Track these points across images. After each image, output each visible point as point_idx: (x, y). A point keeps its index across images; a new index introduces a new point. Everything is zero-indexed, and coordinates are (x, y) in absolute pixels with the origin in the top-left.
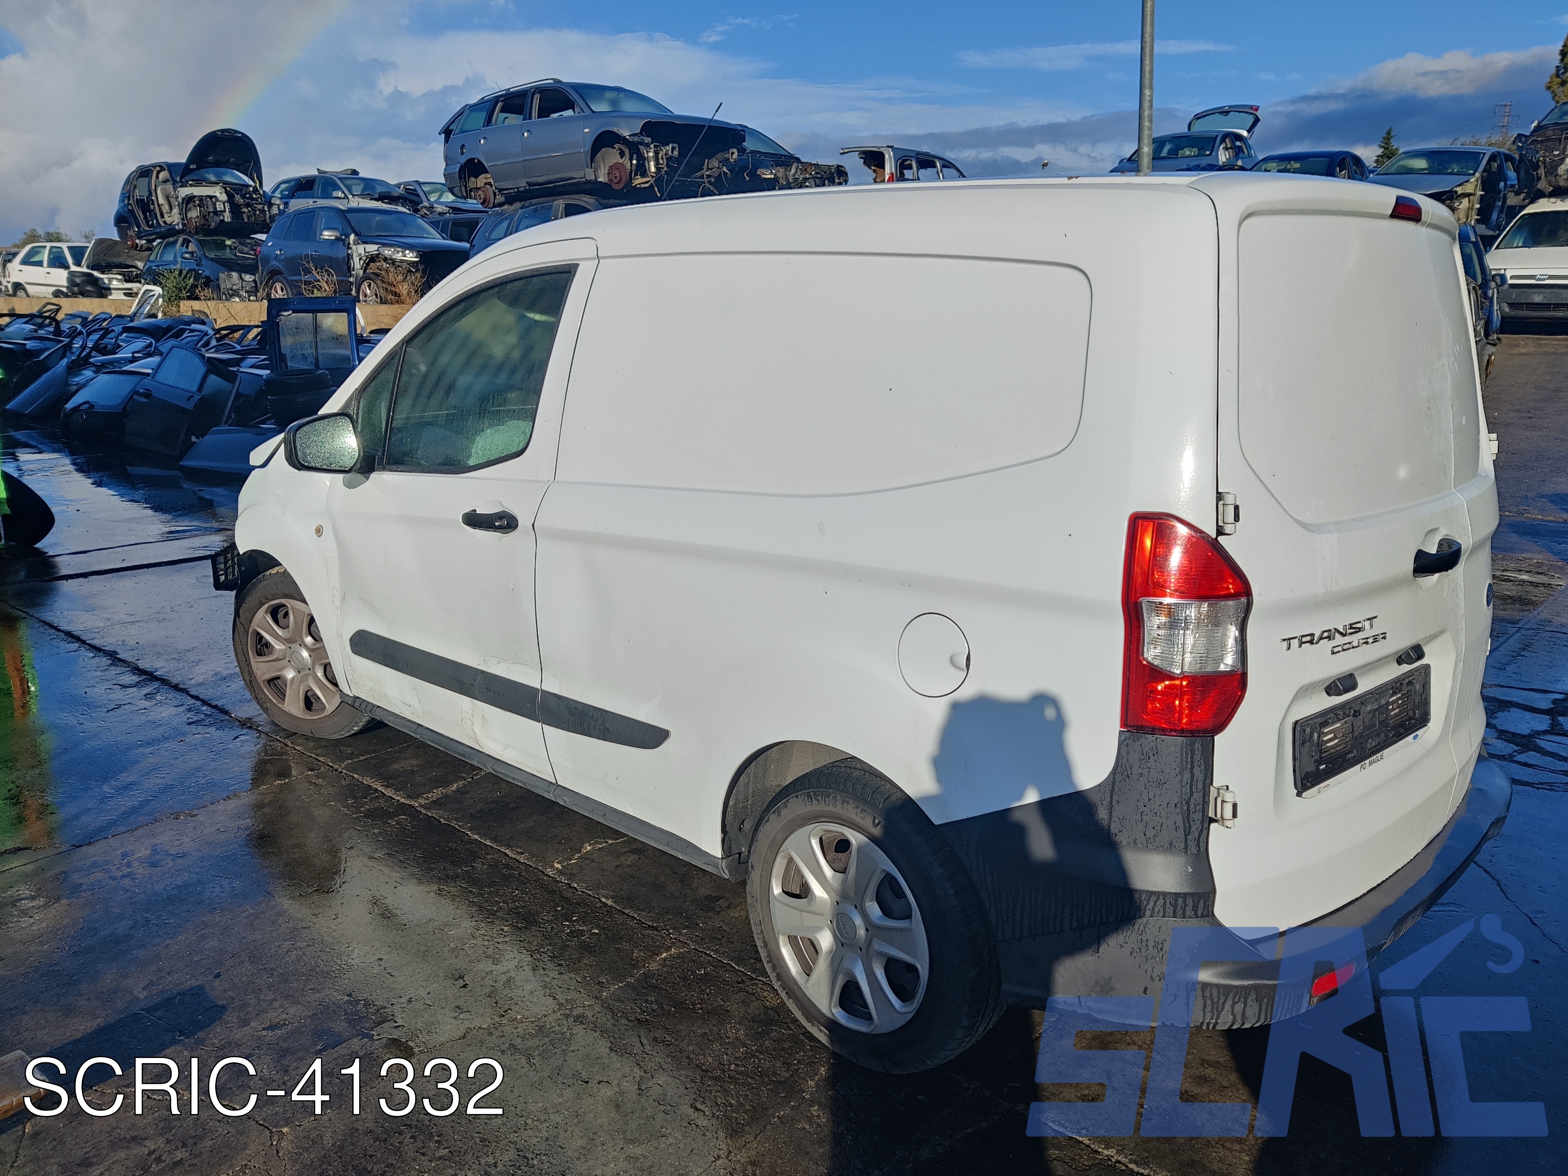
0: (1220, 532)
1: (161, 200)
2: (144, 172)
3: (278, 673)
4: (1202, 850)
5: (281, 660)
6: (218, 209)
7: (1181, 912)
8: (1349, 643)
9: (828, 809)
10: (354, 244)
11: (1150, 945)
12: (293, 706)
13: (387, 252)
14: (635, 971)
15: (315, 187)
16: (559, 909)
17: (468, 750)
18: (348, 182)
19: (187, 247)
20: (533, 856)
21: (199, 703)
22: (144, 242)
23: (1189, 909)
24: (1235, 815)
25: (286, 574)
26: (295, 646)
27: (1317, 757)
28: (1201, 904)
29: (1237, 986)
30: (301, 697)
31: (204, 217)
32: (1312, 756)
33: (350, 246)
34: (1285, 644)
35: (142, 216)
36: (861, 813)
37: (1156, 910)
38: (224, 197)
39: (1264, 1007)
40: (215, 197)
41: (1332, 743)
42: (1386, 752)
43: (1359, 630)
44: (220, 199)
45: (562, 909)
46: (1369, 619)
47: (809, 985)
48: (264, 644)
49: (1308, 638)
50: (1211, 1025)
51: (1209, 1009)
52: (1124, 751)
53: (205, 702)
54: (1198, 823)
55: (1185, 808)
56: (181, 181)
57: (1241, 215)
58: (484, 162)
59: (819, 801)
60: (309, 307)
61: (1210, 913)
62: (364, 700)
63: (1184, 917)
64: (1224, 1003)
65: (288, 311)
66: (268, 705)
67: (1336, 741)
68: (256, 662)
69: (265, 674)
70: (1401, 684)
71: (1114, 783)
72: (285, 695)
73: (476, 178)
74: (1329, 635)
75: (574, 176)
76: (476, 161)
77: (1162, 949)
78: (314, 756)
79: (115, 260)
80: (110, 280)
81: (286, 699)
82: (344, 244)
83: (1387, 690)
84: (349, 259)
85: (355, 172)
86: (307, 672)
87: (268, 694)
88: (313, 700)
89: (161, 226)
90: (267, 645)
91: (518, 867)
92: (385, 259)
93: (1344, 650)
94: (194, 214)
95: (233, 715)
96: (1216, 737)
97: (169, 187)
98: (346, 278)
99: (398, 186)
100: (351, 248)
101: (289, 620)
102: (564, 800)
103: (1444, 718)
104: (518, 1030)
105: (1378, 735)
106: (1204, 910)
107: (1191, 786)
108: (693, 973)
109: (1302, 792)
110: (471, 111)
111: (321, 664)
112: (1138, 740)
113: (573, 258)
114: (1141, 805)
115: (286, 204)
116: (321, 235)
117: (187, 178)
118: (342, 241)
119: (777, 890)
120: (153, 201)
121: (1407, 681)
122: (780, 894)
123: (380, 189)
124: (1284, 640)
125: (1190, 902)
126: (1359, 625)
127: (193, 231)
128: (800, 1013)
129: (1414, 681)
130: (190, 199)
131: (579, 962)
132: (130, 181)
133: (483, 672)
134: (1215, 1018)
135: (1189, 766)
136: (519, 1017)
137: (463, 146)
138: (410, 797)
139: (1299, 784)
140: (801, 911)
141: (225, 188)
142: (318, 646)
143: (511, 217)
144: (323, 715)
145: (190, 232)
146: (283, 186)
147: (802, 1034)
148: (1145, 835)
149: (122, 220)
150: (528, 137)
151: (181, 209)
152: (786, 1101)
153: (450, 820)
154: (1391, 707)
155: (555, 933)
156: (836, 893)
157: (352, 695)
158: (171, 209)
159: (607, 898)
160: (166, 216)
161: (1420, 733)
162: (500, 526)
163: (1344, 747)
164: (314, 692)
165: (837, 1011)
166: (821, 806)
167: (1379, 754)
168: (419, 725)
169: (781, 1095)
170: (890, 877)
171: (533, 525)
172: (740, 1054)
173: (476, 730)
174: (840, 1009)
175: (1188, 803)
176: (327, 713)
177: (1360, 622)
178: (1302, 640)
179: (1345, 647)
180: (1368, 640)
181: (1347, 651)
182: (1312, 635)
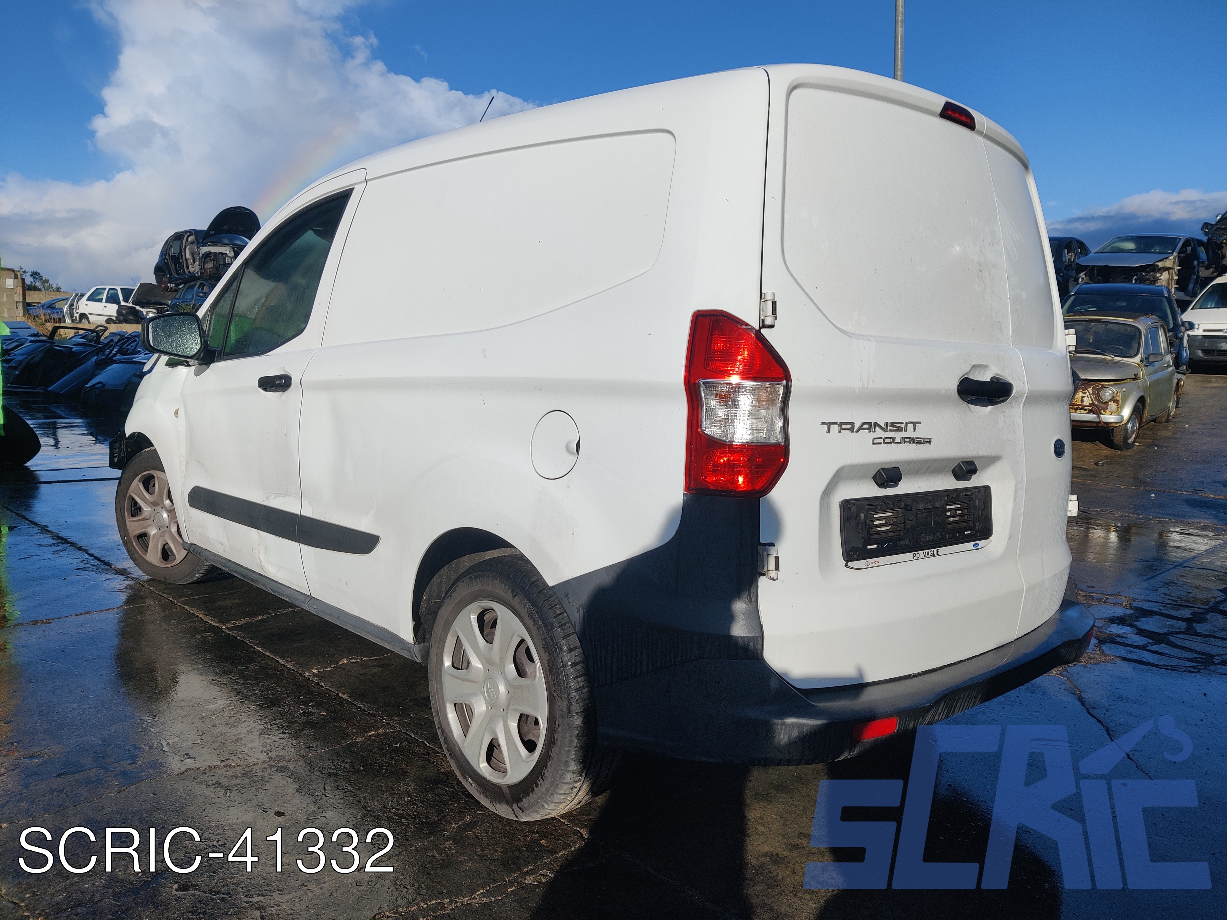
0: (763, 325)
1: (188, 256)
2: (178, 237)
3: (144, 530)
4: (753, 600)
5: (147, 519)
6: (227, 262)
7: (733, 654)
8: (891, 438)
9: (483, 588)
11: (709, 683)
12: (153, 556)
14: (343, 741)
16: (302, 697)
17: (257, 576)
19: (202, 289)
20: (298, 664)
21: (91, 558)
22: (174, 285)
25: (156, 453)
26: (158, 508)
27: (866, 536)
28: (751, 647)
30: (159, 550)
31: (217, 268)
32: (860, 533)
34: (825, 427)
35: (174, 267)
36: (505, 586)
37: (713, 652)
38: (232, 254)
40: (226, 254)
41: (883, 529)
42: (942, 550)
43: (900, 430)
44: (229, 255)
45: (304, 698)
46: (911, 423)
47: (466, 744)
48: (138, 508)
49: (849, 426)
53: (96, 558)
54: (748, 574)
55: (736, 560)
56: (202, 242)
57: (790, 85)
59: (477, 583)
61: (760, 656)
62: (196, 546)
63: (737, 660)
66: (136, 556)
67: (887, 528)
68: (130, 521)
69: (135, 530)
70: (958, 495)
71: (680, 540)
72: (148, 547)
74: (871, 427)
78: (160, 594)
79: (153, 300)
80: (148, 312)
81: (149, 551)
83: (942, 496)
86: (165, 529)
87: (136, 547)
88: (169, 553)
89: (186, 274)
90: (140, 509)
91: (283, 670)
93: (885, 443)
94: (209, 265)
95: (113, 567)
97: (195, 247)
101: (155, 488)
102: (314, 608)
103: (1007, 537)
104: (228, 773)
105: (934, 533)
106: (753, 653)
107: (741, 540)
108: (390, 746)
109: (850, 563)
111: (175, 523)
112: (698, 501)
113: (351, 184)
117: (208, 240)
119: (447, 663)
120: (182, 256)
121: (965, 494)
122: (448, 666)
124: (823, 423)
126: (903, 426)
127: (207, 278)
128: (459, 771)
129: (974, 497)
130: (208, 255)
131: (300, 732)
132: (168, 245)
133: (265, 507)
135: (739, 523)
136: (233, 764)
138: (221, 622)
139: (847, 553)
140: (463, 680)
141: (233, 248)
142: (173, 508)
144: (174, 564)
145: (205, 278)
147: (462, 792)
148: (704, 586)
149: (159, 270)
151: (200, 263)
152: (427, 836)
153: (244, 638)
154: (948, 514)
155: (290, 713)
156: (487, 661)
157: (189, 542)
158: (194, 262)
159: (344, 694)
160: (190, 267)
161: (981, 543)
162: (279, 384)
163: (894, 534)
164: (169, 545)
165: (485, 767)
166: (478, 586)
167: (935, 550)
168: (230, 561)
169: (425, 832)
170: (522, 641)
171: (301, 380)
172: (403, 802)
173: (262, 558)
174: (486, 764)
175: (739, 556)
176: (177, 562)
177: (902, 423)
178: (841, 426)
179: (887, 441)
180: (912, 441)
181: (889, 445)
182: (852, 424)
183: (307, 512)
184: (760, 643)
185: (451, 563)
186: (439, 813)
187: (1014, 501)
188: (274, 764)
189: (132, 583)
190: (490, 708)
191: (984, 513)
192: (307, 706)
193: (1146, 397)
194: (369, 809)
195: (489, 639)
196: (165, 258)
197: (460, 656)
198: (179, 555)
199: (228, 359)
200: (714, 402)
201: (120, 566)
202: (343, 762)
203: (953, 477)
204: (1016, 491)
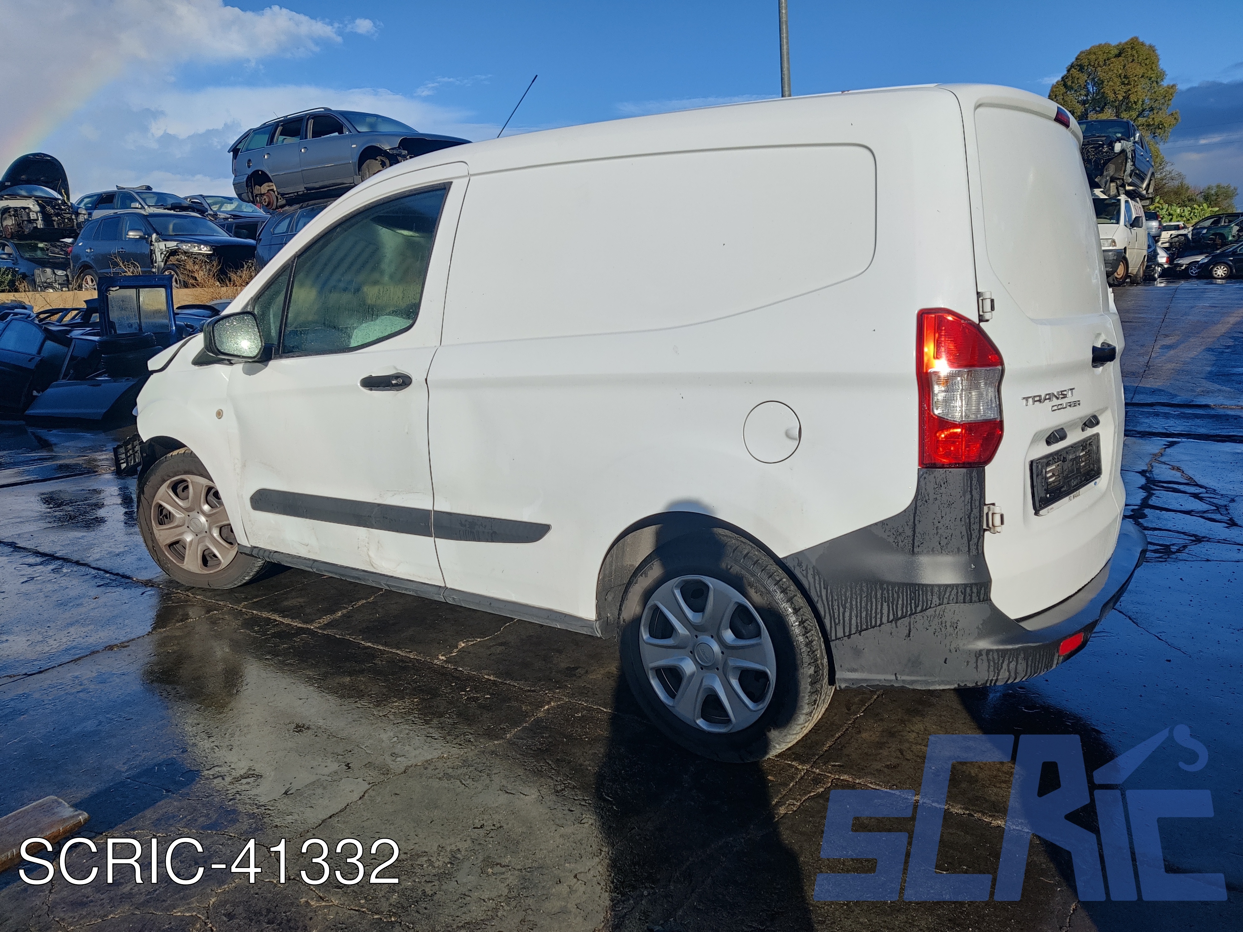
0: (981, 319)
3: (178, 538)
4: (980, 552)
5: (181, 526)
6: (32, 218)
7: (969, 597)
8: (1061, 405)
9: (687, 564)
10: (156, 241)
11: (948, 625)
12: (191, 564)
13: (185, 247)
14: (527, 719)
15: (115, 200)
16: (454, 684)
17: (362, 573)
18: (144, 196)
20: (420, 653)
21: (102, 572)
23: (974, 595)
24: (1002, 523)
26: (193, 514)
27: (1045, 487)
28: (982, 591)
29: (1011, 650)
30: (199, 555)
31: (19, 224)
32: (1040, 486)
33: (153, 243)
34: (1025, 400)
37: (951, 598)
38: (36, 208)
39: (1030, 663)
40: (28, 208)
41: (1051, 479)
42: (1083, 490)
43: (1065, 396)
44: (33, 210)
45: (456, 685)
46: (1070, 389)
47: (675, 704)
48: (166, 515)
49: (1038, 398)
50: (993, 682)
51: (992, 668)
52: (923, 483)
53: (106, 572)
54: (977, 531)
55: (968, 521)
57: (974, 106)
58: (268, 173)
60: (132, 284)
61: (988, 598)
62: (261, 549)
63: (971, 602)
64: (1003, 662)
65: (116, 287)
66: (169, 565)
67: (1054, 478)
68: (158, 530)
69: (166, 539)
70: (1086, 444)
71: (916, 508)
72: (184, 556)
73: (261, 186)
74: (1050, 397)
75: (345, 182)
76: (260, 172)
77: (956, 628)
78: (214, 601)
81: (186, 559)
82: (147, 242)
83: (1078, 447)
84: (151, 254)
85: (149, 188)
86: (204, 534)
87: (169, 556)
88: (208, 558)
90: (170, 515)
91: (410, 661)
92: (185, 253)
93: (1059, 409)
94: (9, 222)
95: (134, 579)
96: (986, 467)
98: (149, 269)
99: (186, 198)
100: (154, 245)
101: (188, 492)
102: (453, 598)
103: (1108, 474)
104: (447, 764)
105: (1077, 477)
106: (984, 596)
107: (971, 503)
109: (1039, 511)
110: (255, 134)
111: (217, 527)
112: (933, 473)
113: (446, 177)
114: (936, 522)
115: (90, 214)
116: (127, 235)
118: (145, 239)
119: (646, 635)
121: (1089, 442)
122: (648, 638)
123: (170, 201)
124: (1024, 398)
125: (975, 590)
126: (1065, 393)
127: (9, 237)
129: (1093, 443)
130: (6, 210)
131: (481, 716)
133: (379, 505)
134: (996, 675)
135: (969, 490)
136: (445, 756)
137: (250, 160)
138: (305, 622)
139: (1037, 505)
140: (667, 647)
141: (36, 201)
143: (291, 216)
144: (219, 569)
145: (6, 237)
146: (86, 200)
148: (940, 544)
150: (305, 152)
153: (342, 635)
154: (1079, 459)
156: (695, 628)
157: (250, 546)
159: (488, 675)
161: (1097, 480)
163: (1058, 483)
164: (211, 550)
165: (700, 722)
167: (1077, 491)
168: (315, 561)
170: (741, 607)
171: (426, 380)
173: (372, 554)
174: (701, 719)
175: (969, 517)
176: (223, 566)
177: (1065, 391)
178: (1034, 399)
179: (1059, 407)
180: (1071, 404)
182: (1040, 396)
183: (443, 506)
184: (988, 586)
188: (483, 749)
191: (1097, 457)
195: (698, 609)
198: (225, 558)
199: (293, 357)
201: (144, 576)
202: (543, 738)
203: (1081, 431)
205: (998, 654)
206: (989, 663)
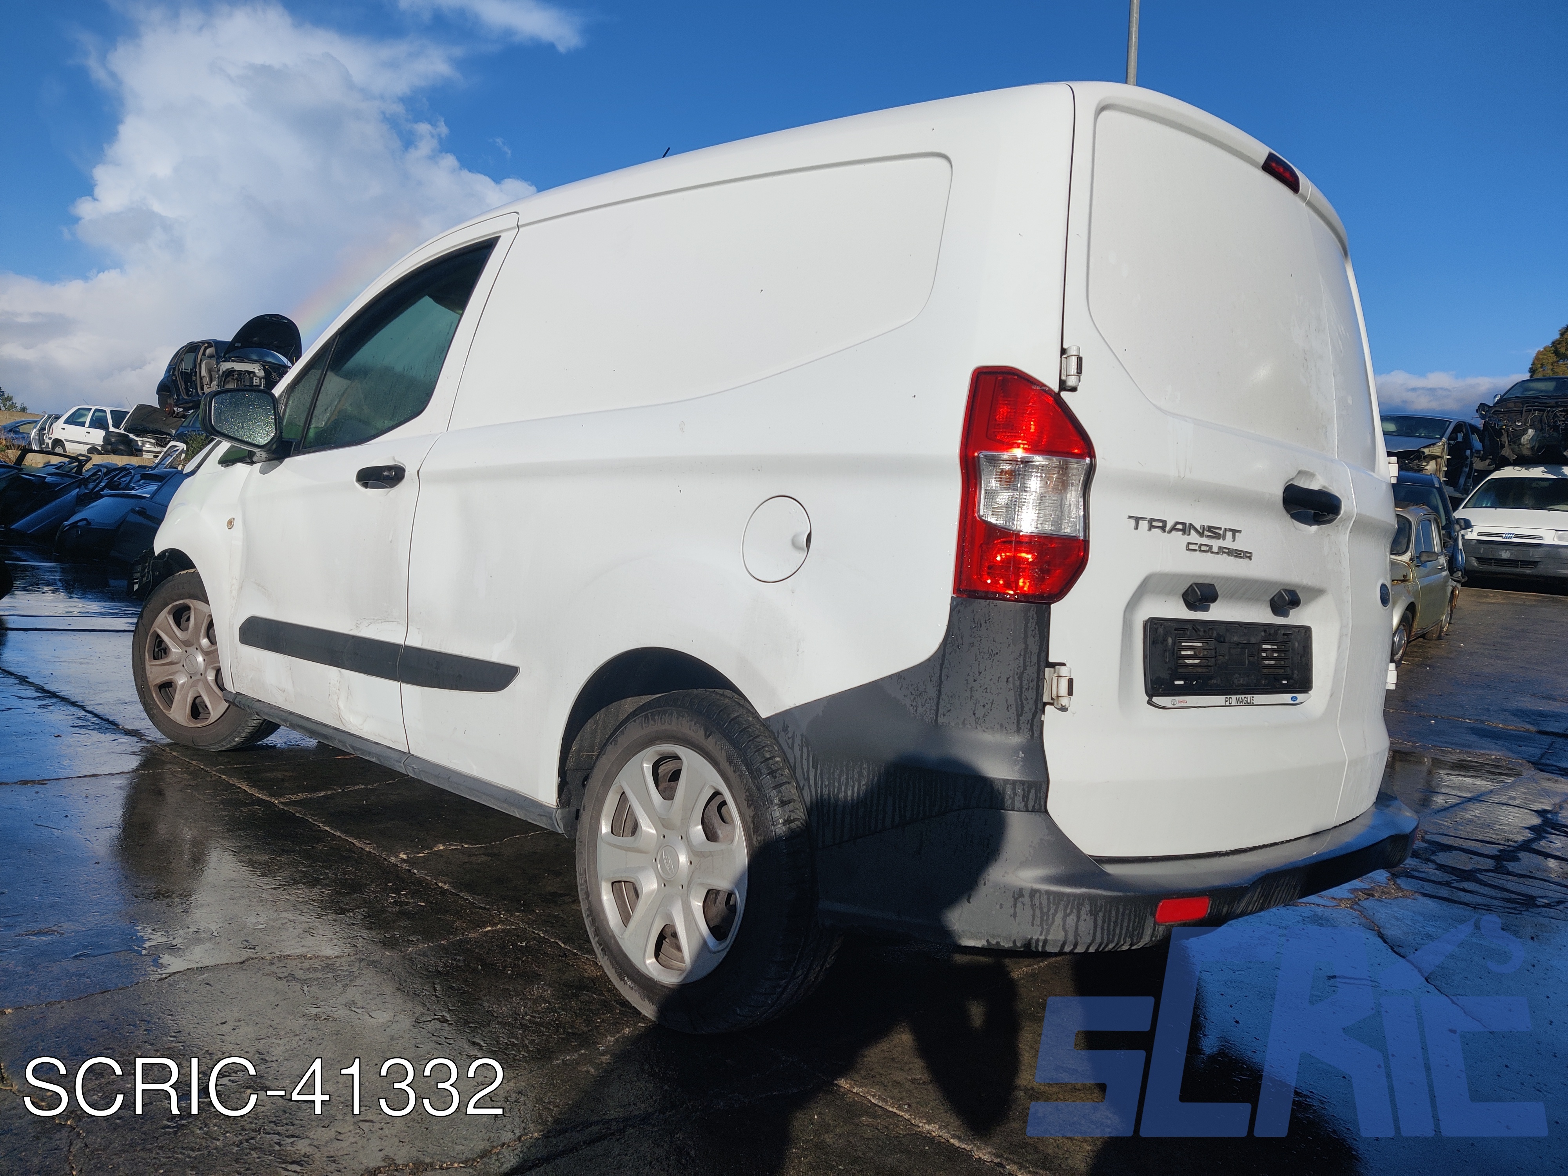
0: (1063, 386)
1: (204, 373)
2: (192, 348)
3: (169, 677)
4: (1036, 735)
5: (175, 664)
6: (254, 384)
7: (1010, 802)
8: (1207, 546)
9: (663, 727)
11: (975, 840)
12: (179, 713)
17: (332, 730)
20: (380, 847)
21: (89, 715)
22: (182, 409)
23: (1019, 800)
25: (197, 576)
26: (191, 650)
28: (1032, 795)
29: (1069, 895)
30: (188, 704)
32: (1166, 663)
34: (1132, 522)
35: (183, 386)
36: (695, 724)
37: (983, 800)
38: (262, 374)
39: (1100, 922)
40: (254, 373)
41: (1191, 661)
42: (1259, 698)
43: (1217, 536)
44: (258, 375)
45: (393, 885)
46: (1230, 530)
47: (627, 935)
48: (163, 649)
49: (1160, 524)
50: (1041, 944)
51: (1038, 920)
52: (955, 619)
53: (96, 716)
54: (1032, 702)
55: (1018, 683)
56: (224, 357)
57: (1100, 107)
59: (655, 721)
61: (1043, 808)
62: (246, 696)
63: (1013, 809)
64: (1054, 915)
66: (155, 712)
67: (1197, 661)
68: (151, 666)
69: (158, 678)
71: (943, 657)
72: (172, 702)
74: (1185, 528)
78: (187, 760)
79: (152, 426)
80: (144, 443)
81: (173, 705)
86: (199, 677)
87: (156, 699)
88: (201, 710)
89: (198, 395)
90: (166, 650)
91: (361, 853)
93: (1201, 551)
95: (120, 726)
96: (1052, 606)
97: (214, 362)
101: (189, 622)
103: (1329, 694)
104: (304, 964)
105: (1249, 676)
106: (1035, 802)
107: (1025, 655)
108: (514, 944)
109: (1153, 698)
111: (213, 668)
112: (971, 606)
113: (496, 231)
114: (972, 680)
117: (231, 355)
119: (605, 828)
120: (196, 372)
121: (1283, 632)
122: (606, 833)
124: (1130, 517)
125: (1019, 791)
126: (1220, 533)
128: (613, 971)
129: (1292, 638)
130: (230, 373)
131: (394, 923)
132: (178, 357)
133: (355, 637)
134: (1045, 933)
135: (1023, 636)
138: (271, 795)
139: (1150, 687)
140: (628, 849)
141: (264, 366)
142: (213, 648)
144: (207, 724)
147: (615, 1001)
148: (974, 714)
149: (164, 389)
151: (220, 382)
152: (576, 1049)
153: (305, 815)
154: (1264, 655)
155: (377, 901)
156: (663, 823)
157: (234, 691)
158: (211, 381)
159: (445, 884)
160: (205, 387)
161: (1300, 697)
162: (388, 476)
163: (1204, 670)
164: (202, 699)
165: (651, 964)
166: (657, 726)
167: (1249, 696)
169: (573, 1044)
170: (717, 793)
171: (418, 471)
172: (540, 1008)
173: (342, 705)
174: (654, 960)
175: (1020, 678)
176: (212, 719)
177: (1220, 529)
178: (1151, 523)
179: (1203, 548)
180: (1230, 552)
181: (1204, 554)
182: (1164, 522)
183: (415, 641)
184: (1044, 790)
185: (610, 706)
186: (588, 1022)
187: (1338, 650)
188: (364, 957)
189: (148, 745)
190: (663, 885)
191: (1303, 659)
192: (399, 894)
193: (1416, 604)
194: (495, 1014)
195: (668, 794)
196: (173, 375)
197: (622, 821)
198: (216, 709)
199: (310, 452)
200: (994, 484)
201: (131, 725)
202: (455, 960)
203: (1269, 610)
204: (1341, 637)
205: (1048, 899)
206: (1034, 911)
